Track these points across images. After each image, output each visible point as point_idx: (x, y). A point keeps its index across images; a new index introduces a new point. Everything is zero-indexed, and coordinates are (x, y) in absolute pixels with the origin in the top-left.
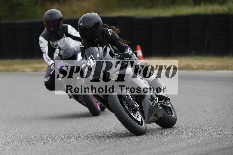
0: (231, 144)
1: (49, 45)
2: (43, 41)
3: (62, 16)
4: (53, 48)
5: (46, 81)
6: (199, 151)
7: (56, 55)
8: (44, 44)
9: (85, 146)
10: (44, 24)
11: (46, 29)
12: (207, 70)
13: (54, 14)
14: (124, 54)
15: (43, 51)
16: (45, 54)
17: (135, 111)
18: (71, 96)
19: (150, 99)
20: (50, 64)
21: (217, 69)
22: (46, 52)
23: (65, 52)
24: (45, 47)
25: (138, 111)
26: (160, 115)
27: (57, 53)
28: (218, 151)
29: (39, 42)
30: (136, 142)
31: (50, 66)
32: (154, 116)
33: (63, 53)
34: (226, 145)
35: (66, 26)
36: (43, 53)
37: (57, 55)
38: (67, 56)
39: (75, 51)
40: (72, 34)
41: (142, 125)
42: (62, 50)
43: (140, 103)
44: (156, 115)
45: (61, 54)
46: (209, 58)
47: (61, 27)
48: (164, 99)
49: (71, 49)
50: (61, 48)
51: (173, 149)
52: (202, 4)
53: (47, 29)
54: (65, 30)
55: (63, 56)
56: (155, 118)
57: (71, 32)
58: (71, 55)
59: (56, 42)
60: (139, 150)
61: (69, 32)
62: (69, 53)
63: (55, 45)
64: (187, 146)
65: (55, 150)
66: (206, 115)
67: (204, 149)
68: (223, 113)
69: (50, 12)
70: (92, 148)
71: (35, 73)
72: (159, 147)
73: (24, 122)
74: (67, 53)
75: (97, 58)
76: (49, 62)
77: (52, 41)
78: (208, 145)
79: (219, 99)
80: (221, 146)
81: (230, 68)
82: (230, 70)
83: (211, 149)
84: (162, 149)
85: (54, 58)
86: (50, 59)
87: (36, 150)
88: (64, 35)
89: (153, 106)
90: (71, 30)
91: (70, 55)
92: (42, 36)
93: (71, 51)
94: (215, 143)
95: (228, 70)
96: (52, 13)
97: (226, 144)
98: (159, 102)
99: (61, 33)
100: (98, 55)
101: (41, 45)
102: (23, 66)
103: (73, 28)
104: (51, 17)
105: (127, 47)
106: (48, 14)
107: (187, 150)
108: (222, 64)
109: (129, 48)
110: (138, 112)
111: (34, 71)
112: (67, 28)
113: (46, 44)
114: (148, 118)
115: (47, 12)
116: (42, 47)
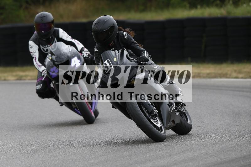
0: (230, 158)
1: (39, 50)
2: (33, 46)
3: (53, 19)
4: (44, 53)
5: (38, 89)
6: (196, 165)
7: (48, 60)
8: (34, 48)
9: (73, 160)
10: (34, 28)
11: (35, 32)
12: (204, 77)
13: (45, 16)
14: (142, 57)
15: (33, 56)
16: (35, 60)
17: (154, 116)
18: (63, 103)
19: (168, 105)
20: (41, 70)
21: (215, 77)
22: (36, 58)
23: (58, 57)
24: (36, 52)
25: (157, 116)
26: (177, 121)
27: (49, 58)
28: (216, 165)
29: (28, 47)
30: (128, 156)
31: (41, 73)
32: (171, 122)
33: (56, 58)
34: (225, 159)
35: (56, 29)
36: (33, 58)
37: (50, 60)
38: (61, 62)
39: (68, 57)
40: (63, 38)
41: (162, 131)
42: (55, 55)
43: (158, 109)
44: (173, 121)
45: (53, 59)
46: (206, 66)
47: (52, 31)
48: (180, 104)
49: (65, 54)
50: (54, 53)
51: (168, 163)
52: (199, 7)
53: (38, 33)
54: (57, 34)
55: (56, 61)
56: (173, 124)
57: (63, 36)
58: (65, 61)
59: (47, 46)
60: (132, 164)
61: (60, 36)
62: (63, 59)
63: (45, 50)
64: (183, 160)
65: (40, 165)
66: (203, 126)
67: (201, 163)
68: (221, 124)
69: (41, 15)
70: (80, 162)
71: (18, 81)
72: (152, 161)
73: (7, 135)
74: (60, 58)
75: (114, 62)
76: (40, 68)
77: (42, 46)
78: (205, 158)
79: (217, 109)
80: (219, 159)
81: (228, 76)
82: (229, 78)
83: (208, 163)
84: (156, 163)
85: (46, 63)
86: (41, 64)
87: (20, 165)
88: (56, 40)
89: (171, 111)
90: (63, 34)
91: (63, 60)
92: (33, 40)
93: (64, 56)
94: (214, 156)
95: (227, 78)
96: (43, 16)
97: (225, 157)
98: (176, 108)
99: (52, 37)
100: (115, 59)
101: (31, 50)
102: (6, 75)
103: (64, 32)
104: (42, 20)
105: (143, 50)
106: (39, 17)
107: (183, 164)
108: (220, 72)
109: (145, 52)
110: (157, 118)
111: (17, 80)
112: (58, 31)
113: (36, 49)
114: (167, 124)
115: (37, 15)
116: (32, 52)
